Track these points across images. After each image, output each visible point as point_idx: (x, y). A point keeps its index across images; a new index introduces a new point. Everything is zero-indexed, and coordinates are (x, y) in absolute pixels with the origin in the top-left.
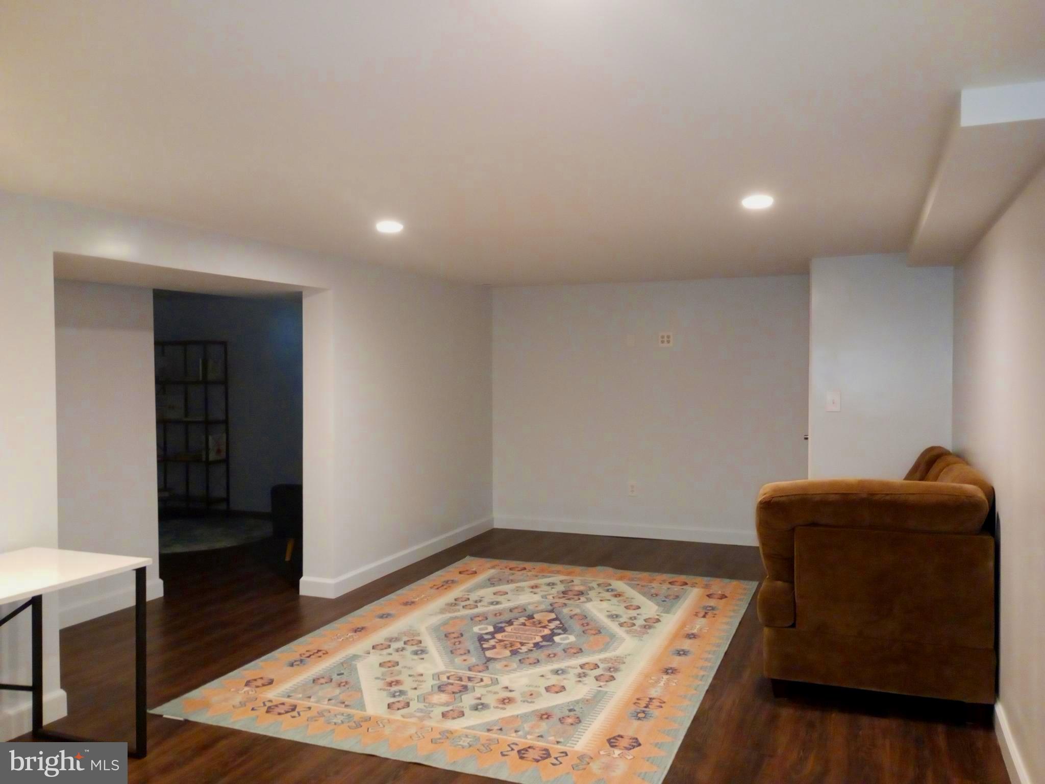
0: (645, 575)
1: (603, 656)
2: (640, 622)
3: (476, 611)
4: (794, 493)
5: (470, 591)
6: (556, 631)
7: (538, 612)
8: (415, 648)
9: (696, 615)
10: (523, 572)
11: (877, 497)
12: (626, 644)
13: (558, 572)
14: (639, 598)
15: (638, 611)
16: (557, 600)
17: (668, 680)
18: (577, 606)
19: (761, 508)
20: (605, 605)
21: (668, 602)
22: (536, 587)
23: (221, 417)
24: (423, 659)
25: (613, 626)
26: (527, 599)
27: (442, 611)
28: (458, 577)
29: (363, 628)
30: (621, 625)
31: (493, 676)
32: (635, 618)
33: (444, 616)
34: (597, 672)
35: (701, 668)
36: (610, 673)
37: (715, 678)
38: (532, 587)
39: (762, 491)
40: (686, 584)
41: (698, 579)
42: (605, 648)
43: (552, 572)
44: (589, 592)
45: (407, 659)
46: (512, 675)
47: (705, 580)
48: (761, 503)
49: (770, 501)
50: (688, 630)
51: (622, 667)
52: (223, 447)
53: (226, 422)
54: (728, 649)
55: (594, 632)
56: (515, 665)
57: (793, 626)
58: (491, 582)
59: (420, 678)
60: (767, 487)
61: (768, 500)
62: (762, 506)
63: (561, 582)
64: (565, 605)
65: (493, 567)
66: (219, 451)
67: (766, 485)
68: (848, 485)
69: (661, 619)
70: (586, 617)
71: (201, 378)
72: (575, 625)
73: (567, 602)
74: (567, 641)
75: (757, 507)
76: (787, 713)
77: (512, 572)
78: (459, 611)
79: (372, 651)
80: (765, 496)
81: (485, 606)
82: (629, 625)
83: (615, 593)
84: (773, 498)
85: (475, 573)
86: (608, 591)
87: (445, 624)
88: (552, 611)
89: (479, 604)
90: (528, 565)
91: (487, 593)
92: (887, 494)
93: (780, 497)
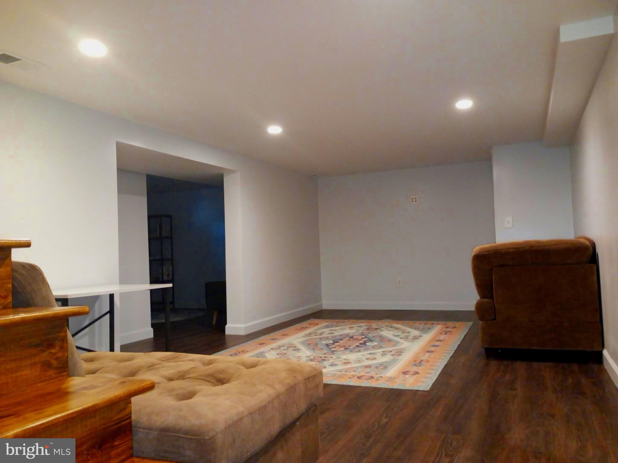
0: (411, 322)
1: (394, 348)
2: (411, 337)
3: (321, 336)
4: (491, 249)
5: (317, 330)
6: (366, 341)
7: (355, 336)
8: (293, 349)
9: (441, 334)
10: (343, 323)
11: (534, 248)
12: (405, 344)
13: (363, 322)
14: (408, 329)
15: (410, 334)
16: (364, 331)
17: (430, 355)
18: (376, 333)
19: (474, 259)
20: (390, 332)
21: (425, 330)
22: (352, 327)
23: (170, 257)
24: (299, 352)
25: (397, 339)
26: (347, 331)
27: (304, 337)
28: (308, 326)
29: (263, 344)
30: (401, 338)
31: (337, 356)
32: (408, 336)
33: (305, 338)
34: (392, 353)
35: (447, 350)
36: (400, 353)
37: (454, 353)
38: (350, 328)
39: (474, 250)
40: (433, 324)
41: (441, 322)
42: (394, 346)
43: (360, 323)
44: (381, 328)
45: (290, 352)
46: (347, 355)
47: (444, 322)
48: (474, 256)
49: (479, 255)
50: (437, 338)
51: (404, 351)
52: (171, 273)
53: (172, 259)
54: (460, 344)
55: (387, 341)
56: (348, 353)
57: (495, 319)
58: (327, 327)
59: (300, 358)
60: (477, 249)
61: (478, 254)
62: (475, 257)
63: (365, 325)
64: (369, 333)
65: (326, 322)
66: (168, 275)
67: (476, 248)
68: (519, 244)
69: (422, 336)
70: (381, 336)
71: (158, 236)
72: (378, 339)
73: (370, 332)
74: (373, 344)
75: (472, 259)
76: (494, 363)
77: (337, 323)
78: (313, 336)
79: (271, 350)
80: (476, 253)
81: (326, 335)
82: (406, 338)
83: (396, 328)
84: (480, 253)
85: (317, 324)
86: (391, 327)
87: (307, 341)
88: (363, 335)
89: (323, 334)
90: (345, 321)
91: (327, 331)
92: (539, 246)
93: (484, 252)
